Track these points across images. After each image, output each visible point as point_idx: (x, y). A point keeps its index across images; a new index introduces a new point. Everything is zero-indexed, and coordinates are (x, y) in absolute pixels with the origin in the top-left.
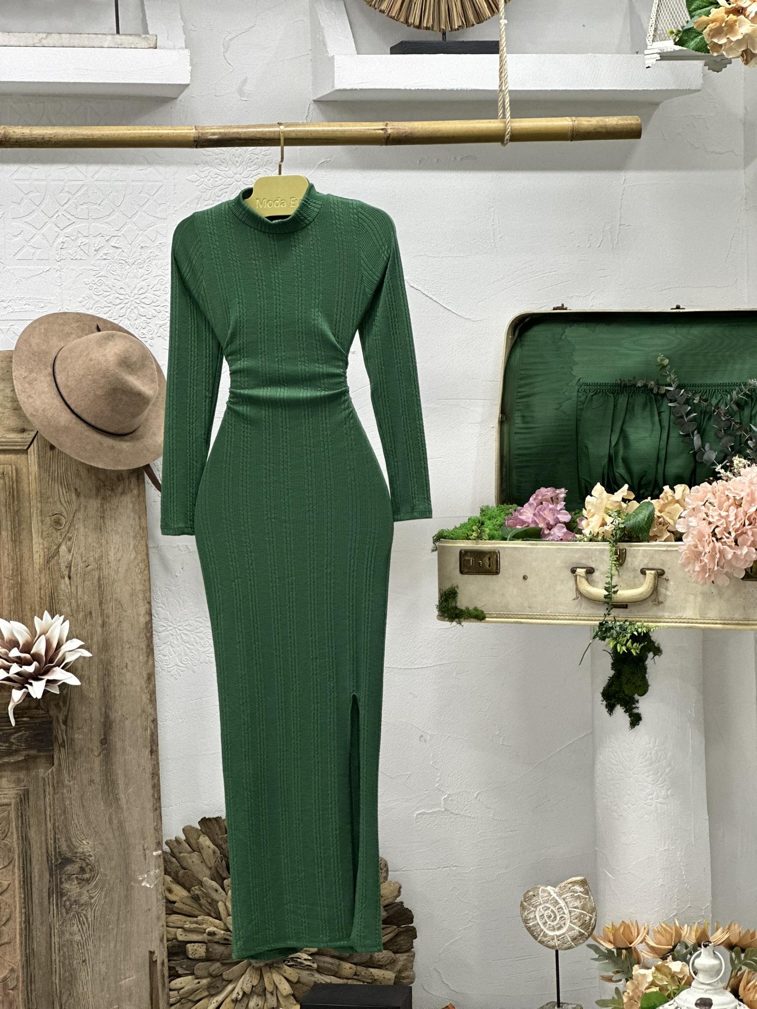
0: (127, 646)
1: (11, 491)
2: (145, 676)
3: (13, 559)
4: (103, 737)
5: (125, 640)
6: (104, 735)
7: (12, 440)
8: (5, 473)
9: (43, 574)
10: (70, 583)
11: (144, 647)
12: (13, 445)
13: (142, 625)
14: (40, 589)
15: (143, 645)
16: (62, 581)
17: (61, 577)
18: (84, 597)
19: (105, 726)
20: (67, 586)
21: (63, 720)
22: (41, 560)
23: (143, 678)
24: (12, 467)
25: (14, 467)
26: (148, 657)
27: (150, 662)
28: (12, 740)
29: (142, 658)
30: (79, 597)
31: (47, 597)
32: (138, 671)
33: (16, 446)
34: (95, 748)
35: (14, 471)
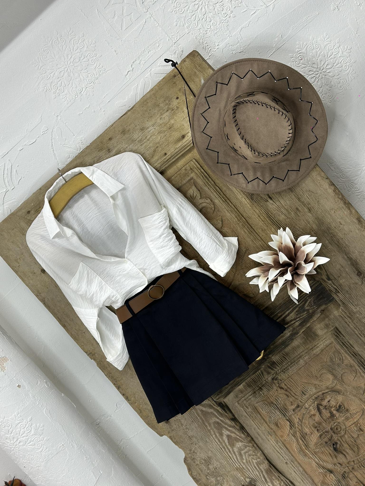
0: (333, 212)
1: (203, 175)
2: (356, 221)
3: (231, 211)
4: (357, 272)
5: (329, 210)
6: (357, 270)
7: (181, 147)
8: (192, 168)
9: (254, 208)
10: (273, 201)
11: (343, 206)
12: (185, 149)
13: (333, 194)
14: (259, 216)
15: (342, 205)
16: (268, 203)
17: (266, 201)
18: (287, 203)
19: (353, 265)
20: (273, 204)
21: (327, 279)
22: (247, 200)
23: (355, 223)
24: (193, 162)
25: (194, 160)
26: (349, 209)
27: (353, 211)
28: (307, 308)
29: (347, 212)
30: (284, 205)
31: (266, 218)
32: (349, 221)
33: (186, 148)
34: (357, 281)
35: (196, 163)
